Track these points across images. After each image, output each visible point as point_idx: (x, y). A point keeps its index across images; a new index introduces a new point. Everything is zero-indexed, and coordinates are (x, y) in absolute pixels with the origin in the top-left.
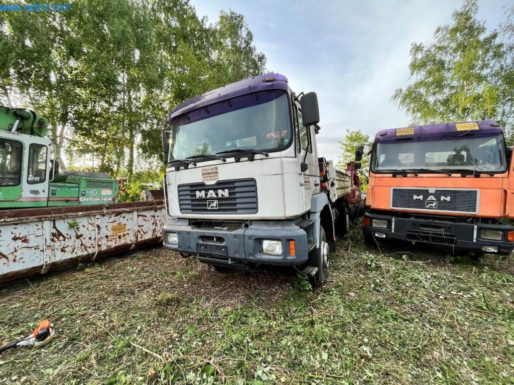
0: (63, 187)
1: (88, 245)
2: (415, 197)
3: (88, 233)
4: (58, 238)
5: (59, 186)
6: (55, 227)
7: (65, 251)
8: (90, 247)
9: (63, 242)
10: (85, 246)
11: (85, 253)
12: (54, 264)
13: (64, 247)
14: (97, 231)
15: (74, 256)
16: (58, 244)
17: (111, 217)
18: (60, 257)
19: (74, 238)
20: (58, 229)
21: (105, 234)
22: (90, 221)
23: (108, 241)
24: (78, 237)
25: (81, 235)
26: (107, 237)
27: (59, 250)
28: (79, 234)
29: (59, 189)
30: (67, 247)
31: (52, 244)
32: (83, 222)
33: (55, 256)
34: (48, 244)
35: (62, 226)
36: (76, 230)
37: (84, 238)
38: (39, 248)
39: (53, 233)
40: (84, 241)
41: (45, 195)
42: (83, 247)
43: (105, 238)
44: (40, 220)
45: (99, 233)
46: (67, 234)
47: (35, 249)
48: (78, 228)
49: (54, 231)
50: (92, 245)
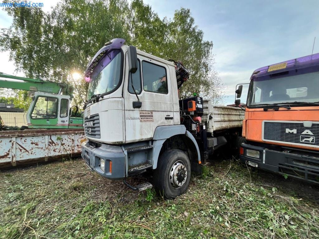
0: (76, 119)
1: (68, 149)
2: (288, 130)
3: (67, 143)
4: (52, 145)
5: (74, 119)
6: (51, 139)
7: (55, 151)
8: (68, 150)
9: (54, 147)
10: (66, 150)
11: (66, 153)
12: (50, 157)
13: (55, 149)
14: (72, 142)
15: (60, 154)
16: (52, 148)
17: (80, 135)
18: (53, 154)
19: (60, 145)
20: (52, 140)
21: (77, 144)
22: (69, 137)
23: (78, 148)
24: (62, 145)
25: (64, 144)
26: (78, 146)
27: (53, 150)
28: (63, 143)
29: (74, 120)
30: (56, 149)
31: (49, 147)
32: (65, 137)
33: (50, 153)
34: (47, 147)
35: (54, 138)
36: (61, 141)
37: (65, 146)
38: (43, 149)
39: (50, 142)
40: (65, 147)
41: (67, 123)
42: (65, 150)
43: (76, 146)
44: (43, 135)
45: (73, 143)
46: (57, 143)
47: (41, 149)
48: (62, 140)
49: (50, 141)
50: (70, 149)
